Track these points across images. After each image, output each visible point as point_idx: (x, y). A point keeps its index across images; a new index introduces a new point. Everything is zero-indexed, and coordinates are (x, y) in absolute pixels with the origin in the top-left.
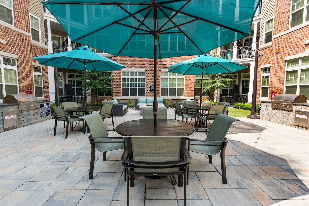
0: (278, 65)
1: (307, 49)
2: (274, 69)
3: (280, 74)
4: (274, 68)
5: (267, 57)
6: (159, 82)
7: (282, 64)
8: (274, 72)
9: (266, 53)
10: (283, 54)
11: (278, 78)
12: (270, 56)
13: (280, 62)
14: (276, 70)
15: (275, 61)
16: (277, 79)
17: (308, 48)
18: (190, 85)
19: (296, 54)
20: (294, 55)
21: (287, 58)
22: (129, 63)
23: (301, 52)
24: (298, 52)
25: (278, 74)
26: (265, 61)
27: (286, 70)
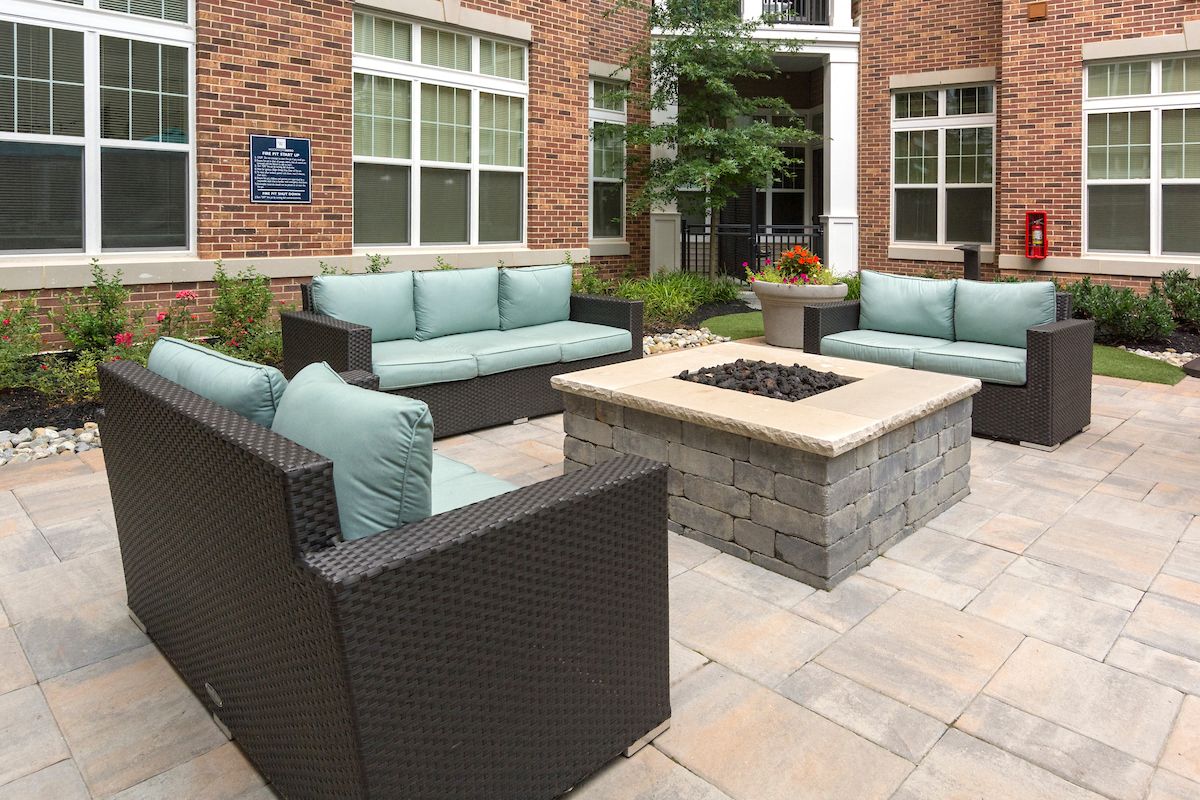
0: (1043, 77)
1: (1192, 19)
2: (1021, 95)
3: (1056, 125)
4: (1020, 90)
5: (924, 35)
6: (340, 104)
7: (1067, 76)
8: (1024, 111)
9: (916, 14)
10: (1066, 27)
11: (1053, 143)
12: (937, 33)
13: (1052, 66)
14: (1033, 105)
15: (1025, 54)
16: (1043, 148)
17: (1196, 14)
18: (564, 157)
19: (1139, 36)
20: (1125, 37)
21: (1092, 50)
23: (1164, 31)
24: (1150, 29)
25: (1047, 126)
26: (911, 55)
27: (1085, 105)
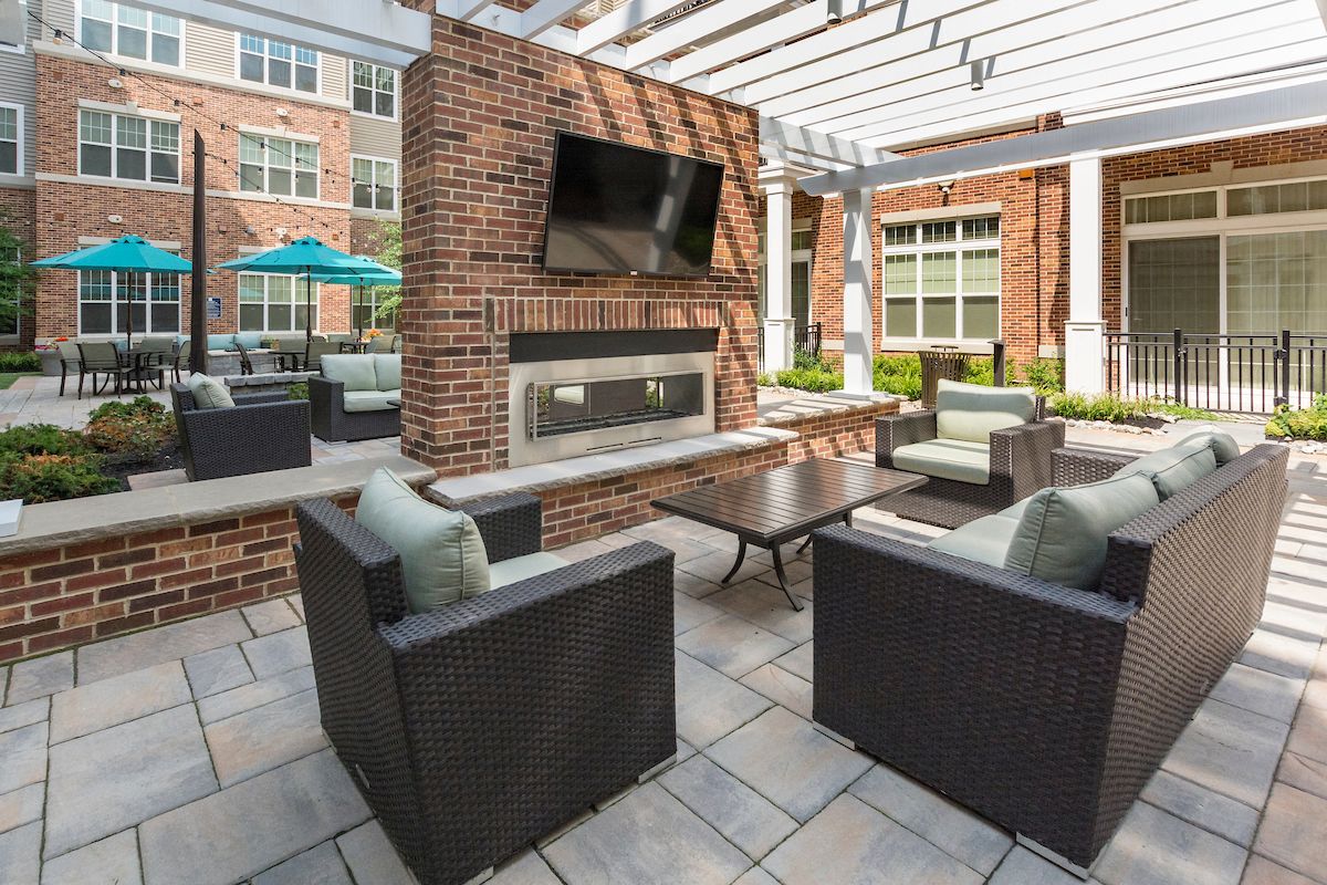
18: (337, 298)
22: (113, 219)
